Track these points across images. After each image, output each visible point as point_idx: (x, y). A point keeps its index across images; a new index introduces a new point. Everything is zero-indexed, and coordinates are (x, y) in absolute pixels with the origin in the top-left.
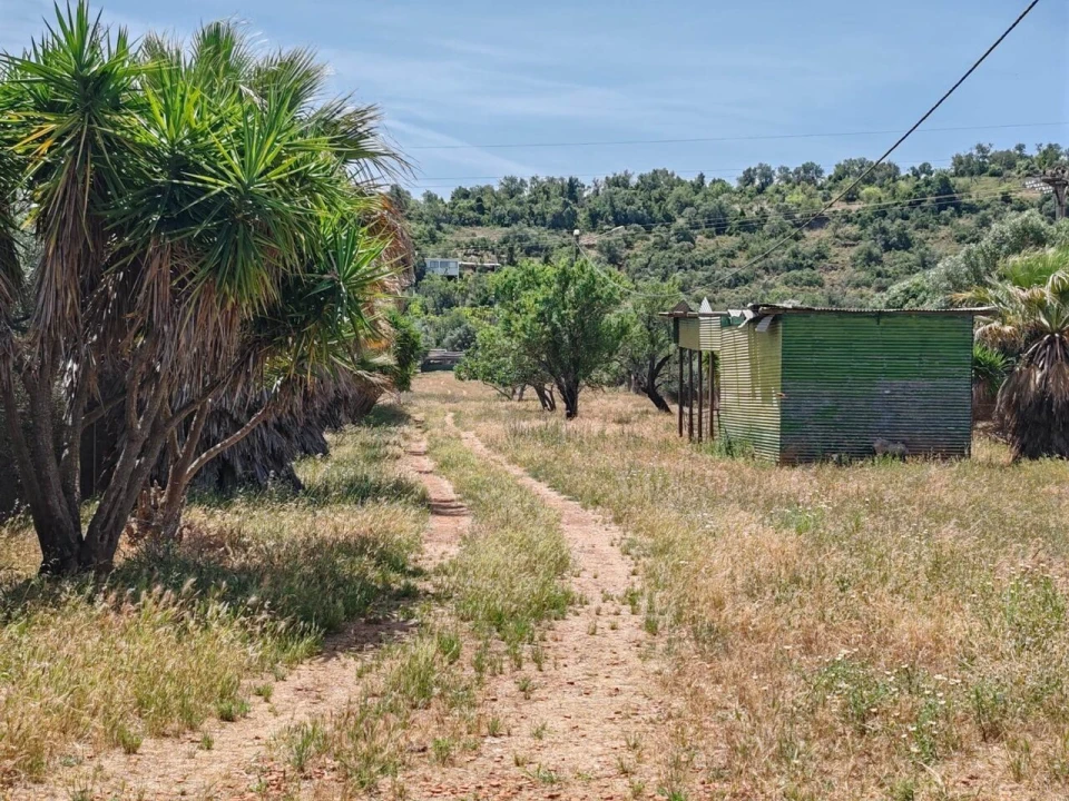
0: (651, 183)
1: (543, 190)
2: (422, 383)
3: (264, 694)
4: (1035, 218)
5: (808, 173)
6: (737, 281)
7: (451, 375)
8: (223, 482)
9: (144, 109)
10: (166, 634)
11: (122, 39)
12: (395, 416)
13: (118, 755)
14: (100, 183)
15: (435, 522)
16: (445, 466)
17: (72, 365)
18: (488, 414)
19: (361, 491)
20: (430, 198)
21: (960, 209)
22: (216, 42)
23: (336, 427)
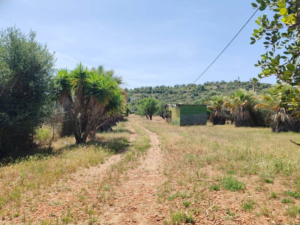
0: (162, 87)
1: (147, 88)
2: (130, 115)
3: (107, 160)
4: (215, 92)
5: (184, 86)
6: (174, 101)
7: (134, 114)
8: (102, 130)
9: (90, 78)
10: (93, 151)
11: (87, 68)
12: (126, 120)
13: (86, 169)
14: (84, 88)
15: (132, 135)
16: (133, 127)
17: (80, 114)
18: (139, 120)
19: (121, 131)
20: (131, 89)
21: (205, 90)
22: (101, 68)
23: (118, 122)
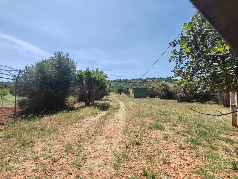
0: (126, 79)
1: (119, 80)
2: (111, 93)
3: (99, 113)
4: (151, 82)
5: (136, 79)
6: (132, 86)
7: (112, 92)
8: (97, 99)
9: (92, 74)
10: (93, 109)
11: (91, 70)
12: (109, 95)
13: (90, 117)
14: (89, 80)
15: (111, 102)
16: (112, 98)
17: (87, 91)
18: (115, 95)
19: (106, 100)
20: (111, 80)
21: (146, 82)
22: (97, 70)
23: (105, 96)
